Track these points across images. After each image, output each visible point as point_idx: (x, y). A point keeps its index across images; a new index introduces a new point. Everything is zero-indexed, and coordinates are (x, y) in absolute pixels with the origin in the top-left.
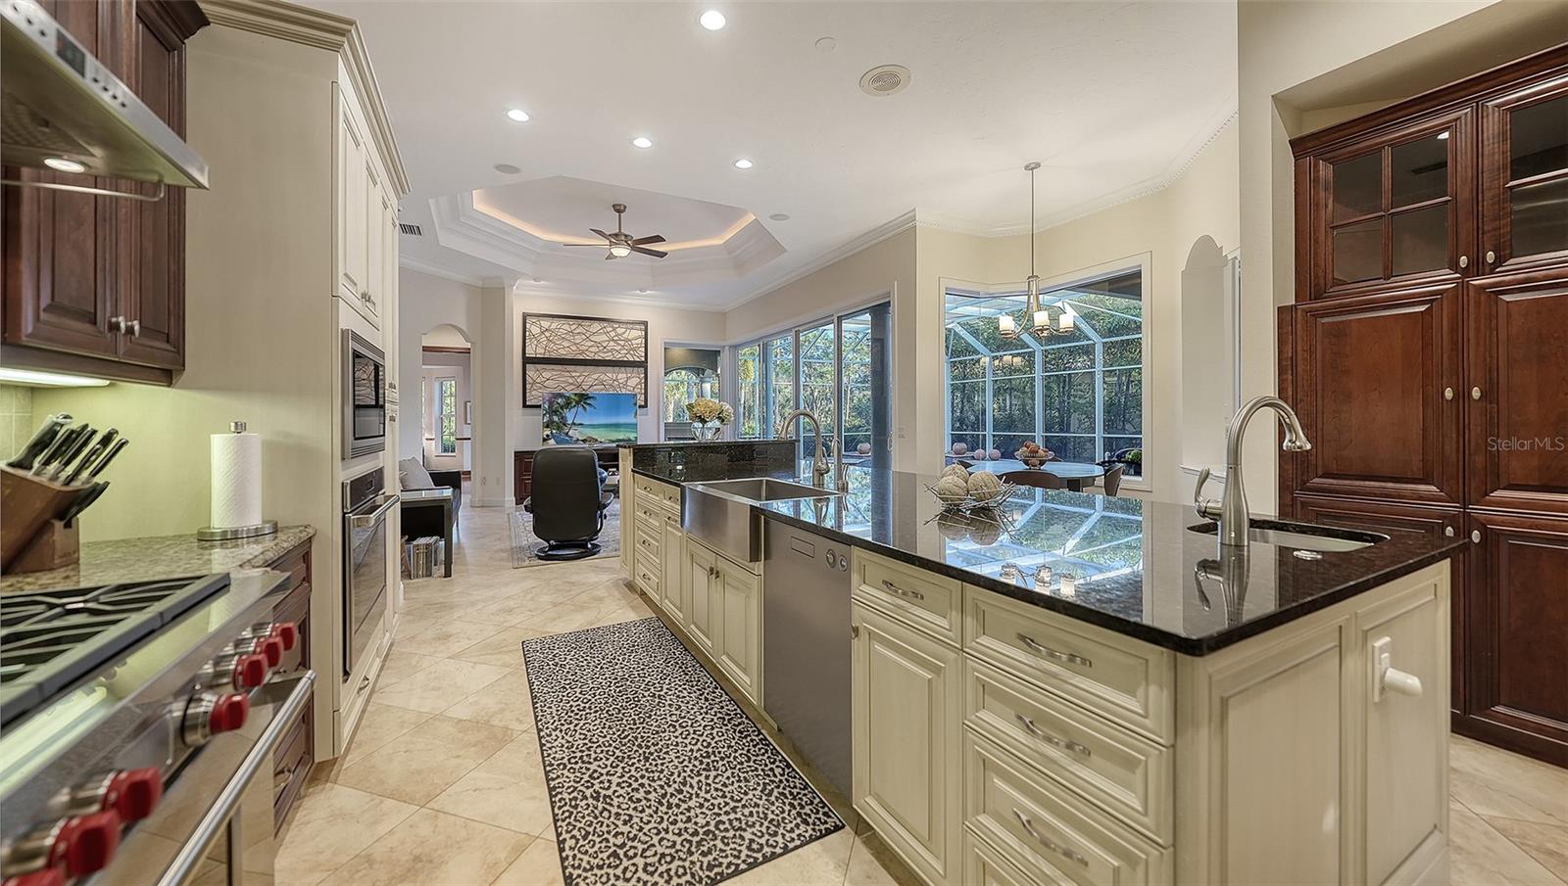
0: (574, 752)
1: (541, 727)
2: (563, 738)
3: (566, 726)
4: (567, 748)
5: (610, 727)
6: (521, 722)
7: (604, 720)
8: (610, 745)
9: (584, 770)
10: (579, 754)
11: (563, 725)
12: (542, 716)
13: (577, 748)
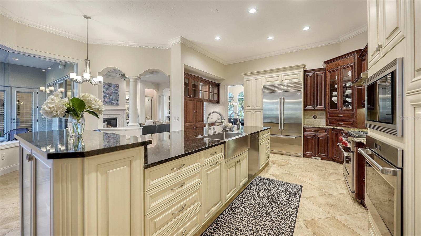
0: (289, 206)
1: (295, 218)
2: (290, 211)
3: (287, 213)
4: (290, 208)
5: (275, 206)
6: (301, 226)
7: (275, 208)
8: (279, 202)
9: (289, 201)
10: (288, 205)
11: (288, 215)
12: (292, 222)
13: (288, 206)
